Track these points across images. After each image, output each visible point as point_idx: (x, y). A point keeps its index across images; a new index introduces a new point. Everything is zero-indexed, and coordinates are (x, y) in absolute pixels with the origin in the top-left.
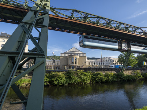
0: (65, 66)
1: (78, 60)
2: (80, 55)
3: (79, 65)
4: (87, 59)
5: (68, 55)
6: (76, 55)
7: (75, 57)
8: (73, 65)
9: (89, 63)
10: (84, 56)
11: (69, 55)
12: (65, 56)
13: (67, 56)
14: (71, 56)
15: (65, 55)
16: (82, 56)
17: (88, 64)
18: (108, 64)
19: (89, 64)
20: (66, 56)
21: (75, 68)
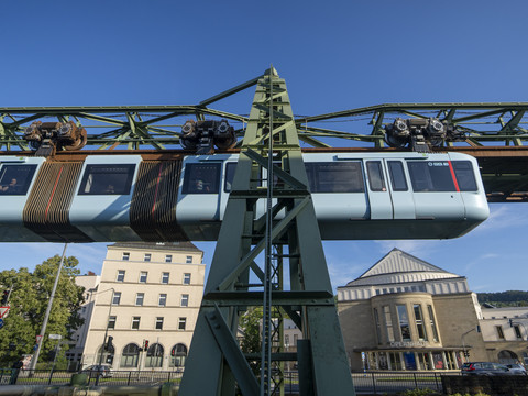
0: (366, 350)
1: (432, 317)
2: (437, 287)
3: (440, 345)
4: (478, 308)
5: (374, 294)
6: (414, 289)
7: (411, 300)
8: (410, 345)
9: (499, 329)
10: (461, 290)
11: (378, 295)
12: (360, 297)
13: (370, 300)
14: (390, 299)
15: (359, 292)
16: (451, 294)
17: (495, 338)
19: (501, 335)
20: (367, 297)
21: (421, 361)
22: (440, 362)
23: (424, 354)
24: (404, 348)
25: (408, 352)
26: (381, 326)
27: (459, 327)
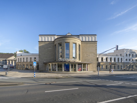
1: (80, 51)
2: (84, 38)
7: (71, 41)
8: (68, 60)
10: (93, 40)
12: (50, 40)
13: (54, 41)
15: (50, 38)
16: (89, 42)
18: (128, 61)
20: (53, 40)
21: (72, 67)
22: (80, 69)
23: (74, 65)
24: (65, 62)
25: (67, 64)
26: (57, 53)
27: (89, 55)
